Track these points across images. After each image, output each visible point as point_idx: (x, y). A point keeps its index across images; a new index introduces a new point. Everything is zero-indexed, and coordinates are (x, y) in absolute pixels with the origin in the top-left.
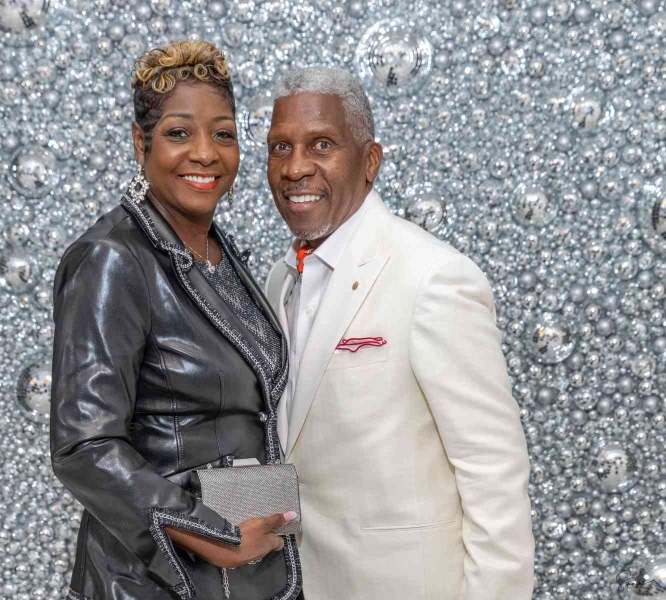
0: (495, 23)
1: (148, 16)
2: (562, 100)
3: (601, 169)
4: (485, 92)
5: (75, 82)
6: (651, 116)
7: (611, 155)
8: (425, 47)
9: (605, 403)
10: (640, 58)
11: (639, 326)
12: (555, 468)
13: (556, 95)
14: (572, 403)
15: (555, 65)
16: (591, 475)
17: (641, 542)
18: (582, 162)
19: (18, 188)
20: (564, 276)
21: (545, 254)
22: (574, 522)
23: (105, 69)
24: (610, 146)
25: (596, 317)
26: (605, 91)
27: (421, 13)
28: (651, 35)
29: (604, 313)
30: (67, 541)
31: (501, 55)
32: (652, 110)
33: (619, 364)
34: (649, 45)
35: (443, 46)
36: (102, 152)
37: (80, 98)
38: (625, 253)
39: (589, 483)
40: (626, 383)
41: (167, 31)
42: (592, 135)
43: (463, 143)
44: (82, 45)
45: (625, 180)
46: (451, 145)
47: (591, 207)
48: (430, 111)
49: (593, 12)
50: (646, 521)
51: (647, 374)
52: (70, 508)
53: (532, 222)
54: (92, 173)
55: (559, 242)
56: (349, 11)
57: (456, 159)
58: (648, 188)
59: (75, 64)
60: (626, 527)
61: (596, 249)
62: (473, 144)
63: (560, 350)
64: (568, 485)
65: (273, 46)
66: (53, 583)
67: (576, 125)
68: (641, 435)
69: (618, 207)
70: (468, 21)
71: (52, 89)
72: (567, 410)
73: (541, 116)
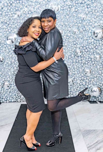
0: (70, 3)
2: (80, 15)
3: (86, 26)
4: (68, 14)
5: (5, 10)
6: (94, 18)
7: (87, 24)
8: (59, 7)
9: (86, 62)
10: (92, 9)
11: (92, 50)
12: (79, 73)
13: (79, 15)
14: (81, 62)
15: (79, 10)
16: (84, 74)
17: (92, 84)
18: (83, 25)
20: (80, 43)
21: (78, 39)
22: (82, 81)
23: (9, 8)
24: (87, 23)
25: (85, 49)
26: (87, 14)
27: (59, 1)
28: (94, 6)
29: (86, 48)
30: (2, 83)
32: (94, 17)
33: (88, 56)
34: (93, 7)
36: (9, 21)
37: (5, 13)
38: (90, 39)
39: (84, 75)
40: (90, 59)
41: (19, 3)
42: (85, 21)
43: (65, 22)
44: (6, 4)
45: (90, 28)
46: (63, 22)
47: (84, 32)
48: (60, 16)
49: (85, 2)
50: (93, 81)
51: (93, 58)
52: (2, 78)
53: (75, 34)
54: (7, 25)
55: (80, 37)
56: (48, 1)
58: (93, 29)
59: (5, 7)
60: (89, 82)
61: (85, 38)
62: (67, 22)
63: (79, 54)
64: (81, 75)
65: (36, 6)
67: (82, 19)
68: (92, 67)
69: (88, 32)
70: (66, 3)
71: (1, 11)
72: (81, 63)
73: (77, 18)
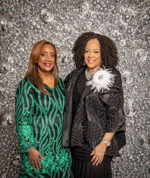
1: (33, 29)
31: (120, 41)
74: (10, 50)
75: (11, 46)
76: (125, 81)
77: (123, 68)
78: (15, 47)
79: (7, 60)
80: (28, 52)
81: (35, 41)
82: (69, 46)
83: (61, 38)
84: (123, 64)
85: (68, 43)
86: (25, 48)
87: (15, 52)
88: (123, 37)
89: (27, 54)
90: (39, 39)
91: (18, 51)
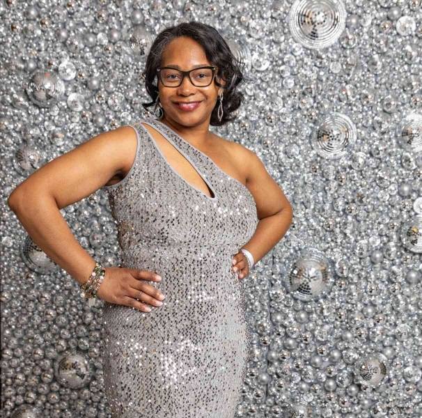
19: (33, 99)
31: (397, 20)
35: (354, 12)
57: (358, 97)
66: (41, 390)
74: (67, 40)
75: (70, 27)
76: (409, 142)
77: (403, 104)
78: (81, 30)
79: (56, 70)
80: (120, 47)
81: (143, 15)
82: (244, 32)
83: (220, 8)
84: (404, 91)
85: (240, 23)
86: (110, 36)
87: (82, 46)
88: (409, 8)
89: (117, 52)
90: (153, 8)
91: (91, 43)
